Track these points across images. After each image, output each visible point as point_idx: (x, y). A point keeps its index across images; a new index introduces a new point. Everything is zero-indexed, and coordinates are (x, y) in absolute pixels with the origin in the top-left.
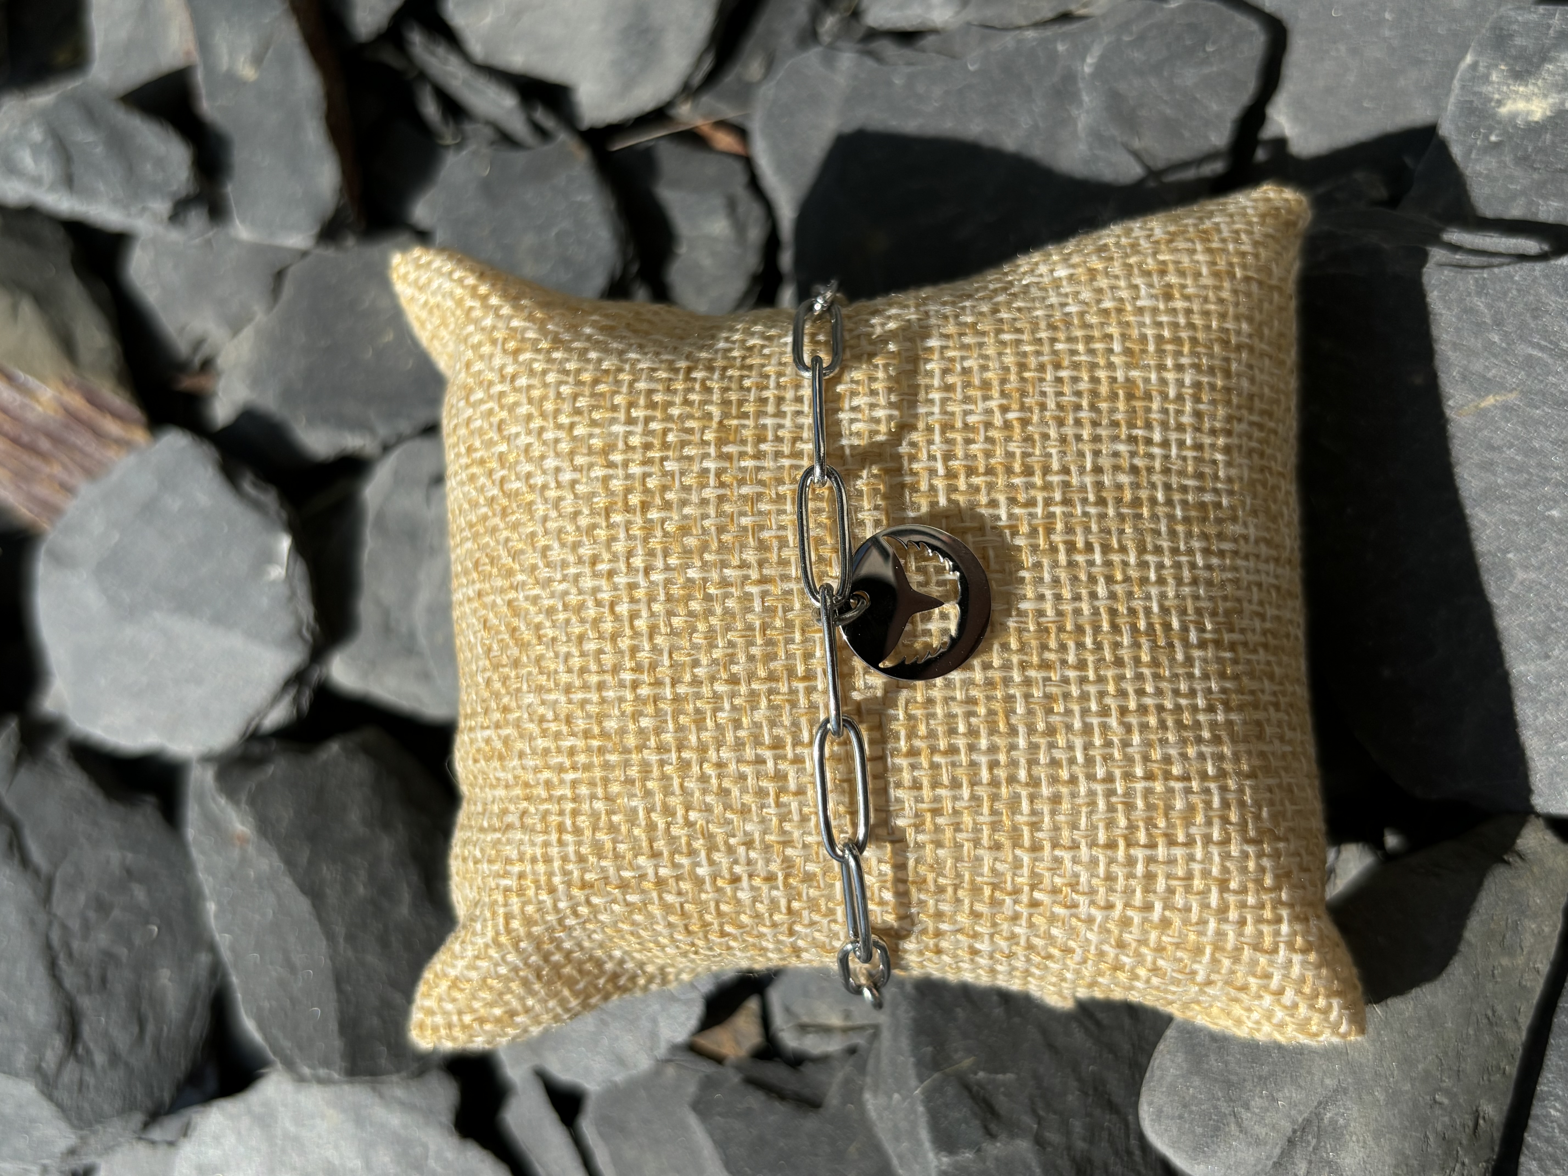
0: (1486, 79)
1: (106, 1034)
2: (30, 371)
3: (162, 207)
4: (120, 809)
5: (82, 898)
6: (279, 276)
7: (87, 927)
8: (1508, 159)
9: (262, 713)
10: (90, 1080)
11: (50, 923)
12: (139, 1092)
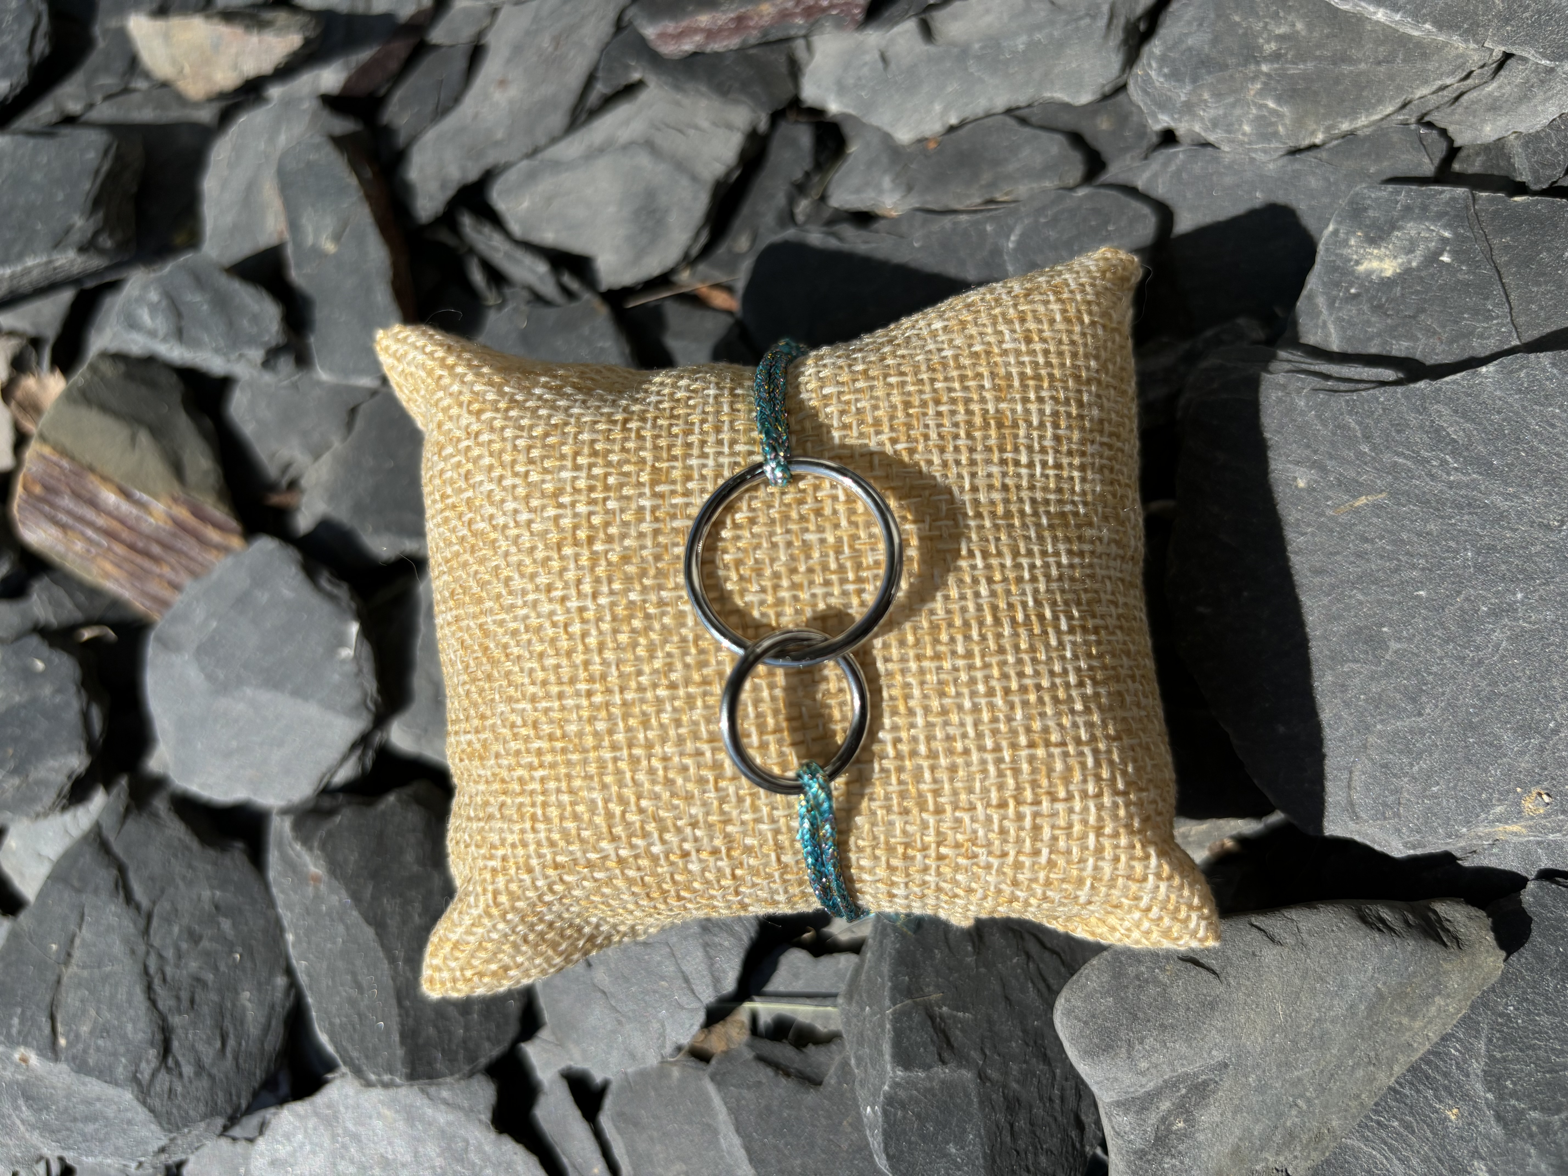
0: (1345, 243)
1: (193, 1048)
2: (145, 490)
3: (257, 355)
4: (212, 853)
5: (176, 929)
6: (353, 412)
7: (179, 955)
8: (1366, 307)
9: (333, 771)
10: (179, 1089)
11: (148, 953)
12: (221, 1097)
